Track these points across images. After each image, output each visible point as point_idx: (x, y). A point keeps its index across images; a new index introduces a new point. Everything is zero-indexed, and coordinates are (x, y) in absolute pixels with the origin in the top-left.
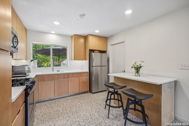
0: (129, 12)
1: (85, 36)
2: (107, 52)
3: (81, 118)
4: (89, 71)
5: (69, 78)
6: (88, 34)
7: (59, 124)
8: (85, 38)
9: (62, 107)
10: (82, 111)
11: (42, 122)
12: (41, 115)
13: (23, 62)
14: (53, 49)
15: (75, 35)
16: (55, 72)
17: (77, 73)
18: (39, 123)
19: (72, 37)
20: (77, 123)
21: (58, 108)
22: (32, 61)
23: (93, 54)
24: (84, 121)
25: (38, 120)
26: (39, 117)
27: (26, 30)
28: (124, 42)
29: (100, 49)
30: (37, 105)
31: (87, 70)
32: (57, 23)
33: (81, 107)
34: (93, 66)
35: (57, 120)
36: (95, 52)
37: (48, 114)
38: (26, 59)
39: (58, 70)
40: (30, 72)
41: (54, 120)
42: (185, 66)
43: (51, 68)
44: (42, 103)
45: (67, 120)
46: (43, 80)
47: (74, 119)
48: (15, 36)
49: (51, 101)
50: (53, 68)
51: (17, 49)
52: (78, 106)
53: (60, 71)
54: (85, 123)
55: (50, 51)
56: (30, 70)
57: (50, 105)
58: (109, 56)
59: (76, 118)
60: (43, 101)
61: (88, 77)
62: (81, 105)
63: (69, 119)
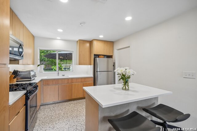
0: (129, 18)
1: (91, 41)
2: (113, 57)
3: (79, 123)
4: (93, 76)
5: (73, 83)
6: (93, 39)
7: (57, 127)
8: (91, 42)
9: (64, 111)
10: (82, 116)
11: (43, 123)
12: (44, 117)
13: (31, 67)
14: (59, 54)
15: (80, 40)
16: (60, 77)
17: (82, 78)
18: (41, 124)
19: (77, 42)
20: (75, 127)
21: (61, 111)
22: (38, 65)
23: (98, 59)
24: (81, 126)
25: (40, 122)
26: (41, 119)
27: (33, 37)
28: (129, 47)
29: (105, 54)
30: (42, 107)
31: (92, 75)
32: (60, 30)
33: (82, 111)
34: (97, 72)
35: (57, 123)
36: (100, 57)
37: (50, 117)
38: (33, 64)
39: (63, 74)
40: (36, 76)
41: (54, 123)
42: (189, 75)
43: (57, 72)
44: (46, 106)
45: (66, 123)
46: (47, 84)
47: (73, 123)
48: (21, 45)
49: (55, 105)
50: (58, 73)
51: (23, 56)
52: (80, 110)
53: (65, 76)
54: (82, 128)
55: (56, 56)
56: (36, 75)
57: (53, 108)
58: (115, 60)
59: (75, 122)
60: (48, 104)
61: (92, 82)
62: (82, 110)
63: (68, 123)
